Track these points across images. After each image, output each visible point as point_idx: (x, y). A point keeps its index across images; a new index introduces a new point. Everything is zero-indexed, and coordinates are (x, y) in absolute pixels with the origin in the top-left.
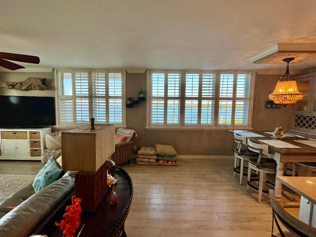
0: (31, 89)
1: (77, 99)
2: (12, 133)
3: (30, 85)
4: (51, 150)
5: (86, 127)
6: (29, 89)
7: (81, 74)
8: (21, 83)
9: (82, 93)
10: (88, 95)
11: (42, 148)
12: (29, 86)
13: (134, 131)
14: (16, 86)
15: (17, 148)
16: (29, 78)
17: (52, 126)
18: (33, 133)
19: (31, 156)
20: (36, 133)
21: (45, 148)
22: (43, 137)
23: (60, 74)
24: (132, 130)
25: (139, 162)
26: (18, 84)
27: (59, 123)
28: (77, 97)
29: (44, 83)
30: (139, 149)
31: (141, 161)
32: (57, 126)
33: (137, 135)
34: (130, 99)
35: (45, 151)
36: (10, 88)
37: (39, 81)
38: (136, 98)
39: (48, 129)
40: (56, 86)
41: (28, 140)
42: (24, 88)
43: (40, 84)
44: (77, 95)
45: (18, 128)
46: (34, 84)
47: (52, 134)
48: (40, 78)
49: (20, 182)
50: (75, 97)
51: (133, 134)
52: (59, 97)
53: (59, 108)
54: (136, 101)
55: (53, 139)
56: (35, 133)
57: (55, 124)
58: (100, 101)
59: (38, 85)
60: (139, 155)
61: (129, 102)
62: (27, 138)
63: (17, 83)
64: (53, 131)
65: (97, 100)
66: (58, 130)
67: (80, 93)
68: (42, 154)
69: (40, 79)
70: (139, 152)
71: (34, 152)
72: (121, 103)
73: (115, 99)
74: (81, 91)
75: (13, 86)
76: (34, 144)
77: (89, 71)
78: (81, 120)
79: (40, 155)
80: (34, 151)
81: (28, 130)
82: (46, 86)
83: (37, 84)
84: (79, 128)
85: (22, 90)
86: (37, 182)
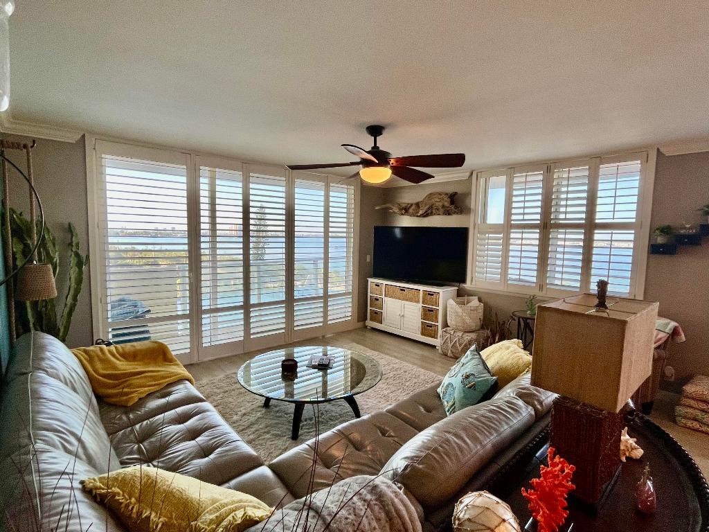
0: (432, 214)
1: (512, 231)
2: (398, 289)
3: (431, 207)
4: (456, 330)
5: (574, 300)
6: (428, 214)
7: (526, 175)
8: (417, 204)
9: (526, 217)
10: (539, 222)
11: (440, 324)
12: (429, 209)
13: (673, 324)
14: (411, 210)
15: (403, 316)
16: (431, 194)
17: (458, 284)
18: (429, 294)
19: (423, 334)
20: (433, 295)
21: (446, 325)
22: (443, 303)
23: (482, 181)
24: (668, 321)
25: (685, 417)
26: (413, 207)
27: (472, 281)
28: (512, 226)
29: (452, 202)
30: (688, 379)
31: (695, 419)
32: (468, 285)
33: (683, 338)
34: (665, 230)
35: (444, 330)
36: (402, 214)
37: (446, 198)
38: (688, 226)
39: (451, 290)
40: (472, 206)
41: (421, 305)
42: (421, 212)
43: (447, 204)
44: (512, 222)
45: (408, 282)
46: (437, 204)
47: (460, 299)
48: (448, 192)
49: (408, 376)
50: (508, 226)
51: (669, 329)
52: (476, 227)
53: (475, 250)
54: (689, 237)
55: (460, 310)
56: (431, 294)
57: (464, 281)
58: (568, 236)
59: (443, 206)
60: (687, 397)
61: (660, 240)
62: (418, 302)
63: (412, 205)
64: (460, 294)
65: (561, 233)
66: (470, 294)
67: (521, 217)
68: (439, 336)
69: (447, 194)
70: (689, 389)
71: (428, 329)
72: (631, 241)
73: (614, 232)
74: (524, 214)
75: (405, 210)
76: (428, 313)
77: (546, 165)
78: (518, 277)
79: (434, 336)
80: (428, 326)
81: (422, 288)
82: (456, 207)
83: (441, 204)
84: (564, 301)
85: (418, 216)
86: (447, 386)
